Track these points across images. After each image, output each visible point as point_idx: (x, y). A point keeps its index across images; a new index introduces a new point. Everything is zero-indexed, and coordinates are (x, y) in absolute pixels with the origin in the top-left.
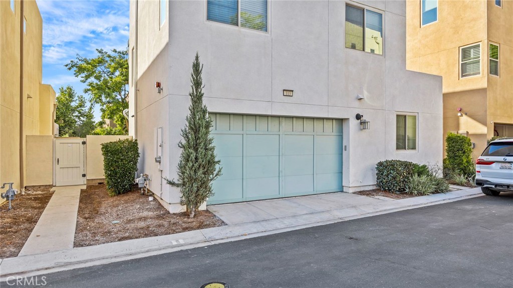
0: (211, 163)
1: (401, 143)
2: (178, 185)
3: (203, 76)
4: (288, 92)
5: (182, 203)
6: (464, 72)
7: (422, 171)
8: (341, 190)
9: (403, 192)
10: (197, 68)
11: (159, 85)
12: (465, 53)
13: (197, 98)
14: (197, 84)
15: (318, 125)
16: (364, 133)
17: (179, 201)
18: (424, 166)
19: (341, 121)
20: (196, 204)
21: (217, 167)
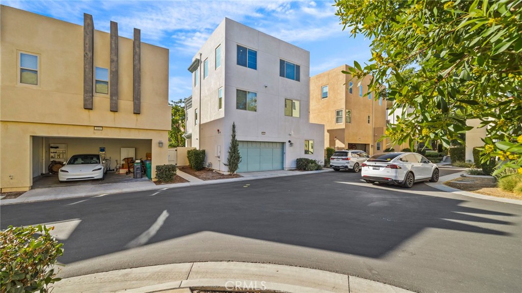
0: (239, 158)
1: (307, 152)
2: (228, 165)
3: (236, 129)
4: (263, 133)
5: (228, 171)
6: (337, 121)
7: (313, 162)
8: (283, 169)
9: (305, 170)
10: (234, 126)
11: (218, 131)
12: (338, 113)
13: (234, 136)
14: (234, 131)
15: (274, 145)
16: (291, 148)
17: (227, 170)
18: (315, 161)
19: (283, 143)
20: (234, 172)
21: (240, 159)
